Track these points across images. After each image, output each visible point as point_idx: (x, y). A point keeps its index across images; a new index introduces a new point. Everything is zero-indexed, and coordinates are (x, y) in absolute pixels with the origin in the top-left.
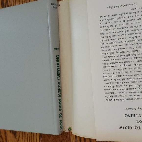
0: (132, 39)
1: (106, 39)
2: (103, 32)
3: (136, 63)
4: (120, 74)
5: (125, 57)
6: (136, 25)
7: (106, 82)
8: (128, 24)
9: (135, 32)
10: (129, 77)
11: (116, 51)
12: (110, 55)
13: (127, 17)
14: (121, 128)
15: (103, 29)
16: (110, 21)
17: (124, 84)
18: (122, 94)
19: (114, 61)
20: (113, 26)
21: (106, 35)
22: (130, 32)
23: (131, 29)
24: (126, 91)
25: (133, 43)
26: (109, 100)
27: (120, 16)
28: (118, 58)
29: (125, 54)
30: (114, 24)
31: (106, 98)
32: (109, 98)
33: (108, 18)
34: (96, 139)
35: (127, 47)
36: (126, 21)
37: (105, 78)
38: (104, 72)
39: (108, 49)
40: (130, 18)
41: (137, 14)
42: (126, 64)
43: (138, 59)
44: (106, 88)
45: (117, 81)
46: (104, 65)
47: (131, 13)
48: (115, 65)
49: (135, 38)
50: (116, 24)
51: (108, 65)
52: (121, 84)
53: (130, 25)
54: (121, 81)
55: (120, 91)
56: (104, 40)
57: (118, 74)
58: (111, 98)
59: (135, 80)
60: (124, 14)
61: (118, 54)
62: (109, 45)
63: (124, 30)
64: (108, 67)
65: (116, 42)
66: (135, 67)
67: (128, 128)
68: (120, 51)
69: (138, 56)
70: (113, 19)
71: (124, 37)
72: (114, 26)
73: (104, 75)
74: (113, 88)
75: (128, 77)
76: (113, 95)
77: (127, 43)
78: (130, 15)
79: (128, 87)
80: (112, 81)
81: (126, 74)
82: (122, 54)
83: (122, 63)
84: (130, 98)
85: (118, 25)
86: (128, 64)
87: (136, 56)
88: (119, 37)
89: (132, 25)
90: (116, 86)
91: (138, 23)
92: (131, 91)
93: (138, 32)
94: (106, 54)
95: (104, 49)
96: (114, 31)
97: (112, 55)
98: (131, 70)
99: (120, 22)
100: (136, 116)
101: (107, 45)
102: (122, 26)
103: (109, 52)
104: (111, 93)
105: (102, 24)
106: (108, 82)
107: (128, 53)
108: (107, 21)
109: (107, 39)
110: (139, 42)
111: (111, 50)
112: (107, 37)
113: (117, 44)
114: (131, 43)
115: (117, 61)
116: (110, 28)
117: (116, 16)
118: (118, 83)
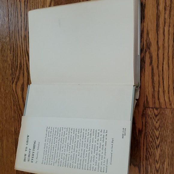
0: (85, 156)
1: (90, 133)
2: (95, 132)
3: (68, 156)
4: (62, 142)
5: (73, 148)
6: (95, 161)
7: (59, 129)
8: (97, 155)
9: (90, 160)
10: (59, 149)
11: (79, 141)
12: (77, 135)
13: (102, 154)
15: (98, 132)
17: (56, 143)
18: (49, 140)
19: (72, 138)
20: (98, 141)
21: (92, 134)
22: (91, 155)
23: (93, 157)
24: (51, 144)
25: (83, 156)
26: (47, 130)
27: (104, 149)
28: (74, 142)
29: (76, 148)
31: (48, 128)
32: (48, 130)
35: (81, 150)
36: (100, 153)
37: (61, 129)
38: (66, 128)
39: (82, 134)
40: (101, 157)
41: (103, 163)
42: (69, 147)
43: (70, 158)
44: (55, 128)
45: (58, 138)
46: (71, 129)
47: (105, 158)
48: (70, 138)
49: (85, 158)
50: (99, 144)
51: (70, 133)
52: (55, 141)
53: (96, 156)
54: (58, 142)
55: (51, 140)
56: (89, 131)
57: (63, 139)
58: (48, 132)
59: (56, 153)
60: (105, 152)
61: (76, 142)
62: (85, 135)
63: (93, 150)
64: (69, 132)
65: (85, 142)
66: (66, 154)
68: (79, 144)
69: (72, 159)
70: (103, 142)
71: (88, 150)
72: (98, 142)
73: (64, 128)
74: (54, 134)
75: (59, 147)
76: (50, 133)
77: (83, 151)
78: (103, 157)
79: (53, 147)
80: (59, 134)
81: (62, 147)
82: (76, 146)
83: (70, 144)
84: (46, 147)
85: (98, 146)
86: (69, 149)
87: (72, 157)
88: (89, 145)
89: (95, 158)
90: (55, 137)
91: (96, 163)
92: (50, 148)
93: (89, 161)
94: (79, 132)
95: (83, 131)
96: (94, 142)
97: (77, 137)
98: (64, 151)
99: (100, 148)
101: (85, 134)
102: (96, 148)
103: (79, 135)
104: (51, 132)
106: (59, 131)
107: (76, 151)
109: (89, 135)
110: (82, 161)
111: (80, 137)
112: (91, 135)
113: (84, 143)
114: (83, 154)
115: (72, 140)
116: (97, 138)
117: (104, 145)
118: (57, 139)
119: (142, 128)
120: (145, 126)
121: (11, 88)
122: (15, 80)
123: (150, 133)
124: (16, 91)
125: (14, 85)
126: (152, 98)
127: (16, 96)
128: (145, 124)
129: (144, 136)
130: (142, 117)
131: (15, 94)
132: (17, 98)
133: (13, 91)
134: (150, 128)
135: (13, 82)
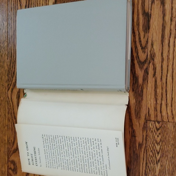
0: (85, 161)
1: (85, 142)
2: (89, 140)
3: (69, 161)
4: (60, 148)
5: (72, 154)
6: (95, 166)
7: (55, 137)
8: (95, 160)
9: (90, 164)
10: (59, 154)
11: (76, 148)
12: (73, 143)
13: (100, 161)
14: (26, 143)
15: (92, 140)
16: (98, 147)
17: (55, 150)
18: (47, 147)
19: (69, 145)
20: (94, 148)
21: (87, 142)
22: (90, 161)
23: (92, 162)
24: (50, 151)
25: (82, 161)
27: (101, 156)
28: (72, 149)
29: (74, 154)
30: (95, 149)
31: (44, 135)
32: (44, 137)
33: (100, 145)
34: (17, 123)
35: (80, 156)
36: (98, 159)
37: (57, 137)
38: (61, 136)
39: (78, 142)
40: (99, 162)
41: (103, 168)
42: (68, 153)
43: (71, 163)
44: (50, 136)
45: (56, 145)
46: (66, 137)
47: (103, 164)
48: (67, 146)
49: (85, 163)
50: (96, 151)
51: (66, 141)
52: (54, 148)
53: (94, 162)
54: (56, 148)
55: (49, 146)
56: (84, 140)
57: (60, 146)
58: (44, 139)
59: (57, 158)
60: (103, 159)
61: (74, 149)
62: (80, 143)
63: (91, 157)
64: (65, 140)
65: (82, 149)
66: (66, 160)
67: (27, 148)
68: (76, 151)
69: (73, 163)
70: (99, 150)
71: (86, 156)
72: (94, 150)
73: (59, 136)
74: (51, 141)
75: (59, 153)
76: (46, 140)
77: (82, 157)
78: (102, 163)
79: (52, 153)
80: (55, 142)
81: (61, 153)
82: (74, 152)
83: (68, 151)
84: (46, 153)
85: (95, 153)
86: (68, 155)
87: (73, 162)
88: (86, 152)
90: (52, 144)
91: (96, 167)
92: (50, 154)
93: (90, 166)
94: (74, 140)
95: (78, 140)
96: (90, 149)
97: (73, 144)
98: (64, 156)
99: (97, 154)
100: (35, 154)
102: (94, 155)
103: (75, 142)
104: (47, 139)
105: (95, 140)
106: (55, 139)
107: (75, 157)
108: (97, 145)
109: (85, 143)
110: (83, 165)
111: (77, 144)
112: (86, 142)
113: (81, 150)
114: (82, 160)
115: (69, 147)
116: (93, 146)
117: (101, 152)
118: (54, 145)
119: (142, 142)
120: (146, 140)
121: (7, 95)
122: (11, 87)
123: (150, 147)
124: (11, 98)
125: (10, 92)
126: (154, 111)
127: (11, 104)
128: (146, 137)
129: (144, 150)
130: (143, 131)
131: (10, 102)
132: (12, 106)
133: (9, 98)
134: (150, 142)
135: (9, 89)
